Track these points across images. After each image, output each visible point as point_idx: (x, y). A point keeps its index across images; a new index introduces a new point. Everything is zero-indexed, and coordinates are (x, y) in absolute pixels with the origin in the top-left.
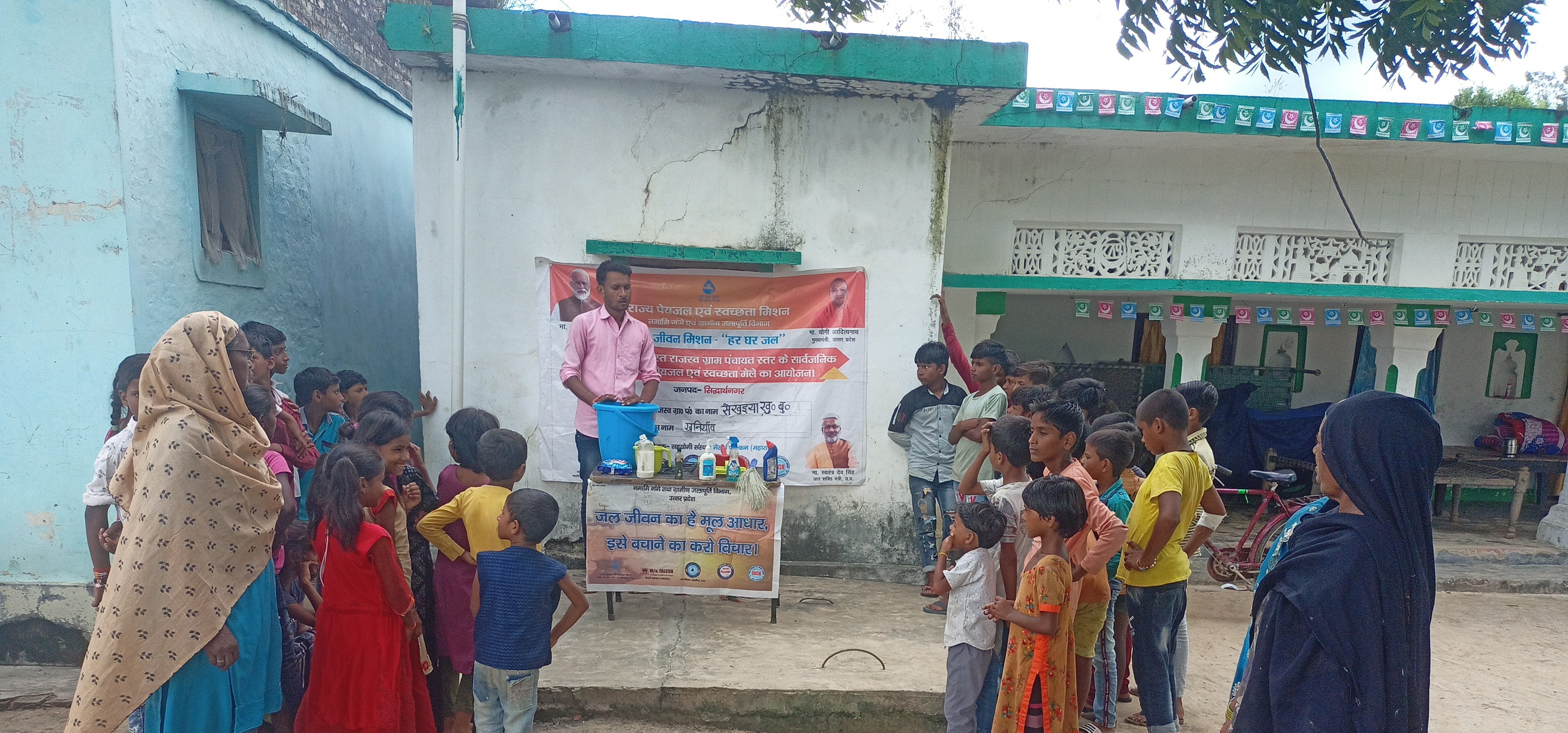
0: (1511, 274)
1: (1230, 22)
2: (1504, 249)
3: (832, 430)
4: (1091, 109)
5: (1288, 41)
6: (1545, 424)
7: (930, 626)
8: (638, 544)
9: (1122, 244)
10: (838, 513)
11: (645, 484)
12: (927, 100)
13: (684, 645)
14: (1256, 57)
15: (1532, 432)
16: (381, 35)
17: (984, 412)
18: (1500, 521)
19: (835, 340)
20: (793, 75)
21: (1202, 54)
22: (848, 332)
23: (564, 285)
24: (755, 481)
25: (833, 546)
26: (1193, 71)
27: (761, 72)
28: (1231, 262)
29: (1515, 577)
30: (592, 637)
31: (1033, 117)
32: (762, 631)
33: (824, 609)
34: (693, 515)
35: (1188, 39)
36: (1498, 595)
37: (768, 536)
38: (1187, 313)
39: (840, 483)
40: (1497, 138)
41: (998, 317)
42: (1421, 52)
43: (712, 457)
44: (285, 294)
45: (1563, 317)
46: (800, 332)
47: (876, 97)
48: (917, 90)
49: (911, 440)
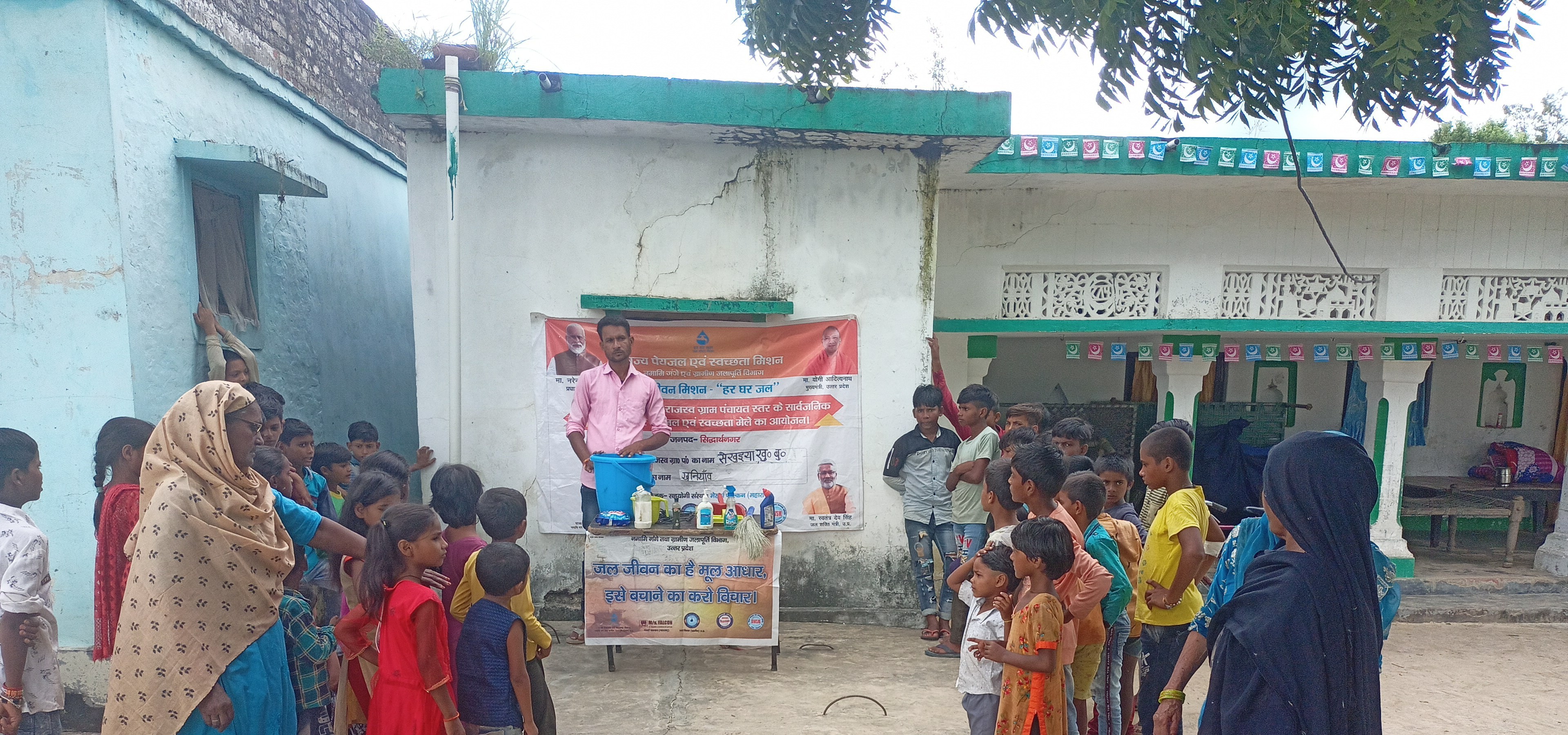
0: (1497, 305)
1: (1206, 73)
2: (1488, 281)
3: (828, 475)
4: (1075, 154)
5: (1266, 90)
6: (1538, 453)
7: (931, 670)
8: (636, 596)
9: (1110, 285)
10: (836, 558)
11: (643, 535)
12: (912, 150)
13: (685, 695)
14: (1235, 106)
15: (1525, 461)
16: (375, 98)
17: (978, 453)
18: (1498, 551)
19: (828, 386)
20: (781, 129)
21: (1181, 104)
22: (841, 379)
23: (560, 339)
24: (753, 529)
25: (832, 591)
26: (1172, 122)
27: (750, 127)
28: (1219, 301)
29: (1514, 606)
30: (592, 689)
31: (1018, 164)
32: (762, 678)
33: (824, 655)
34: (691, 564)
35: (1166, 90)
36: (1499, 625)
37: (766, 584)
38: (1176, 351)
39: (837, 528)
40: (1476, 174)
41: (990, 359)
42: (1395, 96)
43: (710, 506)
44: (283, 354)
45: (1550, 347)
46: (794, 380)
47: (863, 148)
48: (903, 141)
49: (907, 484)
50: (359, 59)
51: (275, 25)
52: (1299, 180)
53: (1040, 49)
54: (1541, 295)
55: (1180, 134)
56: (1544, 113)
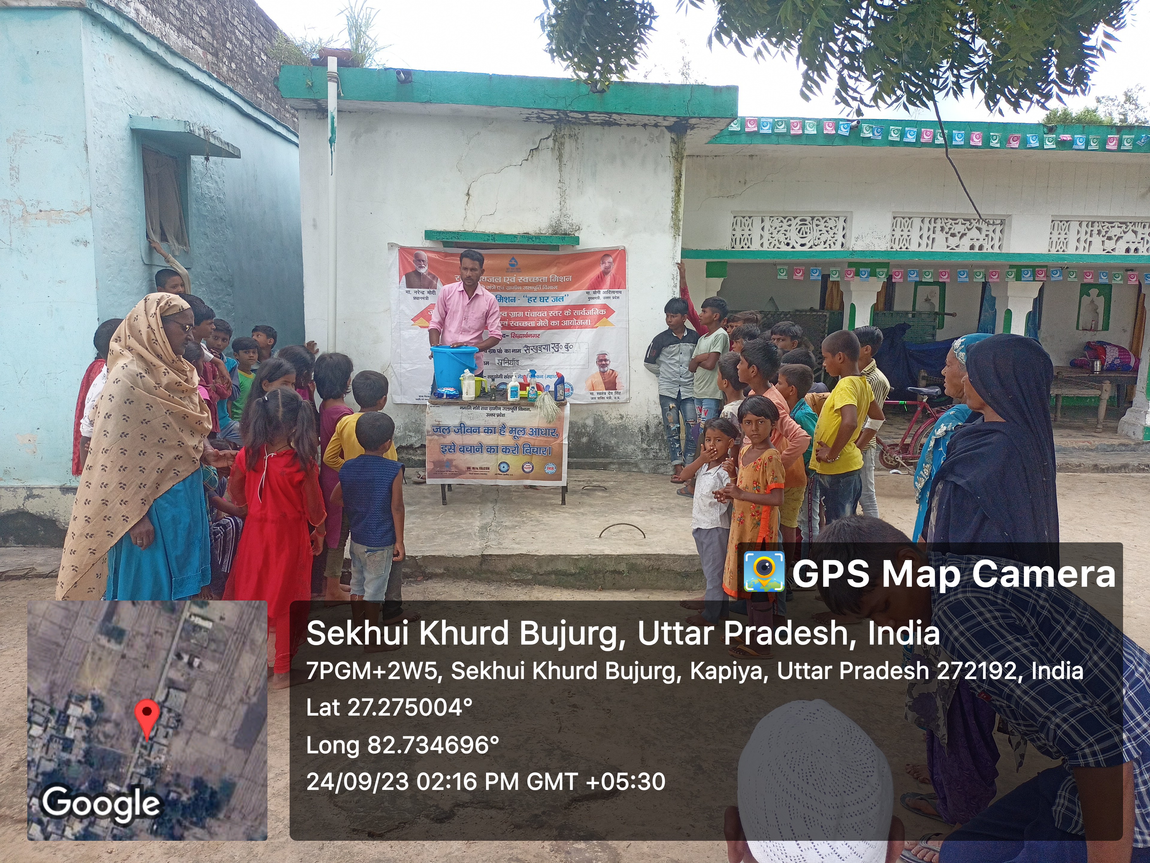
0: (1090, 242)
1: (879, 74)
2: (1084, 224)
3: (604, 362)
4: (785, 131)
5: (922, 87)
6: (1121, 349)
7: (678, 505)
8: (464, 449)
9: (810, 226)
10: (609, 423)
11: (468, 405)
12: (666, 127)
13: (498, 522)
14: (898, 99)
15: (1112, 355)
16: (277, 87)
17: (712, 348)
18: (1092, 420)
19: (605, 298)
20: (571, 111)
21: (861, 98)
22: (614, 292)
23: (409, 262)
24: (549, 401)
25: (606, 447)
26: (855, 110)
27: (549, 109)
28: (889, 237)
29: (1103, 461)
30: (430, 518)
31: (743, 138)
32: (555, 510)
33: (600, 494)
34: (504, 427)
35: (850, 87)
36: (1092, 475)
37: (558, 441)
38: (857, 274)
39: (610, 401)
40: (1075, 147)
41: (722, 279)
42: (1015, 91)
43: (517, 384)
44: (206, 272)
45: (1129, 273)
46: (579, 292)
47: (631, 125)
48: (660, 121)
49: (661, 369)
50: (265, 58)
51: (204, 33)
52: (947, 151)
53: (759, 57)
54: (1123, 234)
55: (861, 118)
56: (1125, 103)
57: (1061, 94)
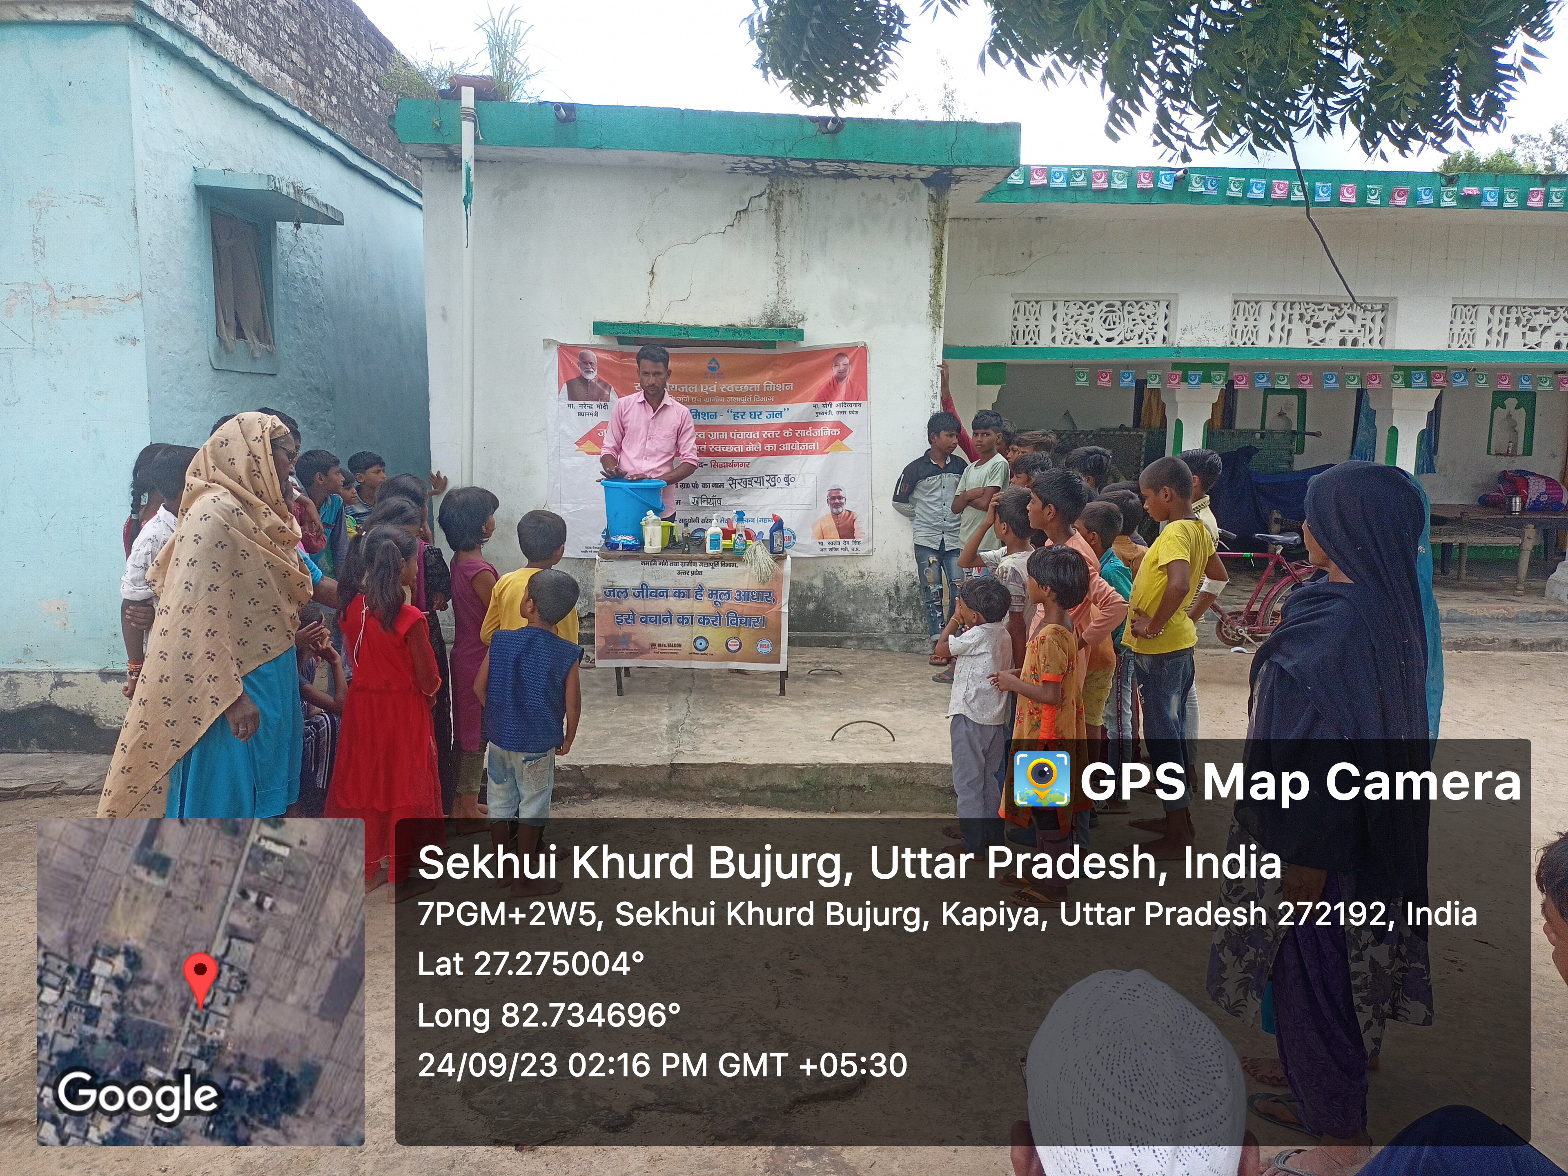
0: (1506, 334)
1: (1215, 105)
2: (1497, 310)
3: (837, 501)
4: (1084, 184)
5: (1274, 122)
6: (1549, 481)
7: (940, 696)
8: (646, 619)
9: (1119, 313)
10: (845, 583)
11: (652, 559)
12: (922, 180)
13: (693, 719)
14: (1243, 138)
15: (1536, 489)
16: (393, 129)
17: (988, 480)
18: (1509, 579)
19: (838, 413)
20: (792, 159)
21: (1188, 136)
22: (850, 405)
24: (762, 554)
25: (840, 616)
26: (1179, 153)
27: (762, 157)
28: (1228, 329)
29: (1525, 635)
30: (601, 713)
31: (1028, 194)
32: (771, 703)
33: (832, 680)
34: (701, 588)
35: (1173, 122)
36: (1511, 654)
37: (775, 609)
38: (1185, 379)
39: (846, 553)
40: (1484, 204)
41: (999, 387)
42: (1402, 127)
43: (719, 530)
44: (297, 380)
45: (1560, 376)
46: (804, 405)
47: (874, 177)
48: (914, 171)
49: (917, 510)
50: (376, 89)
51: (295, 56)
52: (1308, 210)
53: (1049, 81)
54: (1551, 324)
55: (1187, 165)
56: (1553, 143)
57: (1464, 131)
